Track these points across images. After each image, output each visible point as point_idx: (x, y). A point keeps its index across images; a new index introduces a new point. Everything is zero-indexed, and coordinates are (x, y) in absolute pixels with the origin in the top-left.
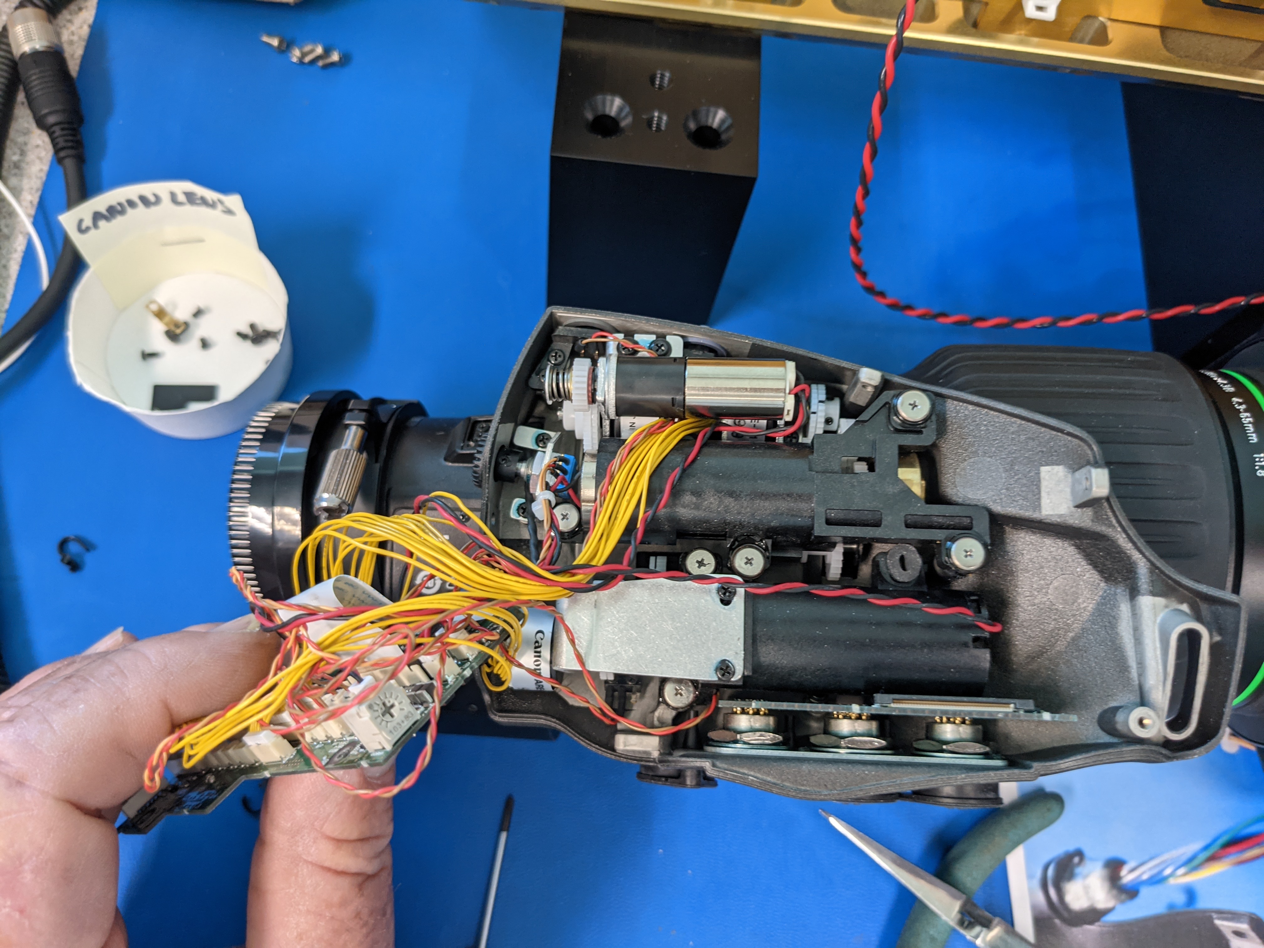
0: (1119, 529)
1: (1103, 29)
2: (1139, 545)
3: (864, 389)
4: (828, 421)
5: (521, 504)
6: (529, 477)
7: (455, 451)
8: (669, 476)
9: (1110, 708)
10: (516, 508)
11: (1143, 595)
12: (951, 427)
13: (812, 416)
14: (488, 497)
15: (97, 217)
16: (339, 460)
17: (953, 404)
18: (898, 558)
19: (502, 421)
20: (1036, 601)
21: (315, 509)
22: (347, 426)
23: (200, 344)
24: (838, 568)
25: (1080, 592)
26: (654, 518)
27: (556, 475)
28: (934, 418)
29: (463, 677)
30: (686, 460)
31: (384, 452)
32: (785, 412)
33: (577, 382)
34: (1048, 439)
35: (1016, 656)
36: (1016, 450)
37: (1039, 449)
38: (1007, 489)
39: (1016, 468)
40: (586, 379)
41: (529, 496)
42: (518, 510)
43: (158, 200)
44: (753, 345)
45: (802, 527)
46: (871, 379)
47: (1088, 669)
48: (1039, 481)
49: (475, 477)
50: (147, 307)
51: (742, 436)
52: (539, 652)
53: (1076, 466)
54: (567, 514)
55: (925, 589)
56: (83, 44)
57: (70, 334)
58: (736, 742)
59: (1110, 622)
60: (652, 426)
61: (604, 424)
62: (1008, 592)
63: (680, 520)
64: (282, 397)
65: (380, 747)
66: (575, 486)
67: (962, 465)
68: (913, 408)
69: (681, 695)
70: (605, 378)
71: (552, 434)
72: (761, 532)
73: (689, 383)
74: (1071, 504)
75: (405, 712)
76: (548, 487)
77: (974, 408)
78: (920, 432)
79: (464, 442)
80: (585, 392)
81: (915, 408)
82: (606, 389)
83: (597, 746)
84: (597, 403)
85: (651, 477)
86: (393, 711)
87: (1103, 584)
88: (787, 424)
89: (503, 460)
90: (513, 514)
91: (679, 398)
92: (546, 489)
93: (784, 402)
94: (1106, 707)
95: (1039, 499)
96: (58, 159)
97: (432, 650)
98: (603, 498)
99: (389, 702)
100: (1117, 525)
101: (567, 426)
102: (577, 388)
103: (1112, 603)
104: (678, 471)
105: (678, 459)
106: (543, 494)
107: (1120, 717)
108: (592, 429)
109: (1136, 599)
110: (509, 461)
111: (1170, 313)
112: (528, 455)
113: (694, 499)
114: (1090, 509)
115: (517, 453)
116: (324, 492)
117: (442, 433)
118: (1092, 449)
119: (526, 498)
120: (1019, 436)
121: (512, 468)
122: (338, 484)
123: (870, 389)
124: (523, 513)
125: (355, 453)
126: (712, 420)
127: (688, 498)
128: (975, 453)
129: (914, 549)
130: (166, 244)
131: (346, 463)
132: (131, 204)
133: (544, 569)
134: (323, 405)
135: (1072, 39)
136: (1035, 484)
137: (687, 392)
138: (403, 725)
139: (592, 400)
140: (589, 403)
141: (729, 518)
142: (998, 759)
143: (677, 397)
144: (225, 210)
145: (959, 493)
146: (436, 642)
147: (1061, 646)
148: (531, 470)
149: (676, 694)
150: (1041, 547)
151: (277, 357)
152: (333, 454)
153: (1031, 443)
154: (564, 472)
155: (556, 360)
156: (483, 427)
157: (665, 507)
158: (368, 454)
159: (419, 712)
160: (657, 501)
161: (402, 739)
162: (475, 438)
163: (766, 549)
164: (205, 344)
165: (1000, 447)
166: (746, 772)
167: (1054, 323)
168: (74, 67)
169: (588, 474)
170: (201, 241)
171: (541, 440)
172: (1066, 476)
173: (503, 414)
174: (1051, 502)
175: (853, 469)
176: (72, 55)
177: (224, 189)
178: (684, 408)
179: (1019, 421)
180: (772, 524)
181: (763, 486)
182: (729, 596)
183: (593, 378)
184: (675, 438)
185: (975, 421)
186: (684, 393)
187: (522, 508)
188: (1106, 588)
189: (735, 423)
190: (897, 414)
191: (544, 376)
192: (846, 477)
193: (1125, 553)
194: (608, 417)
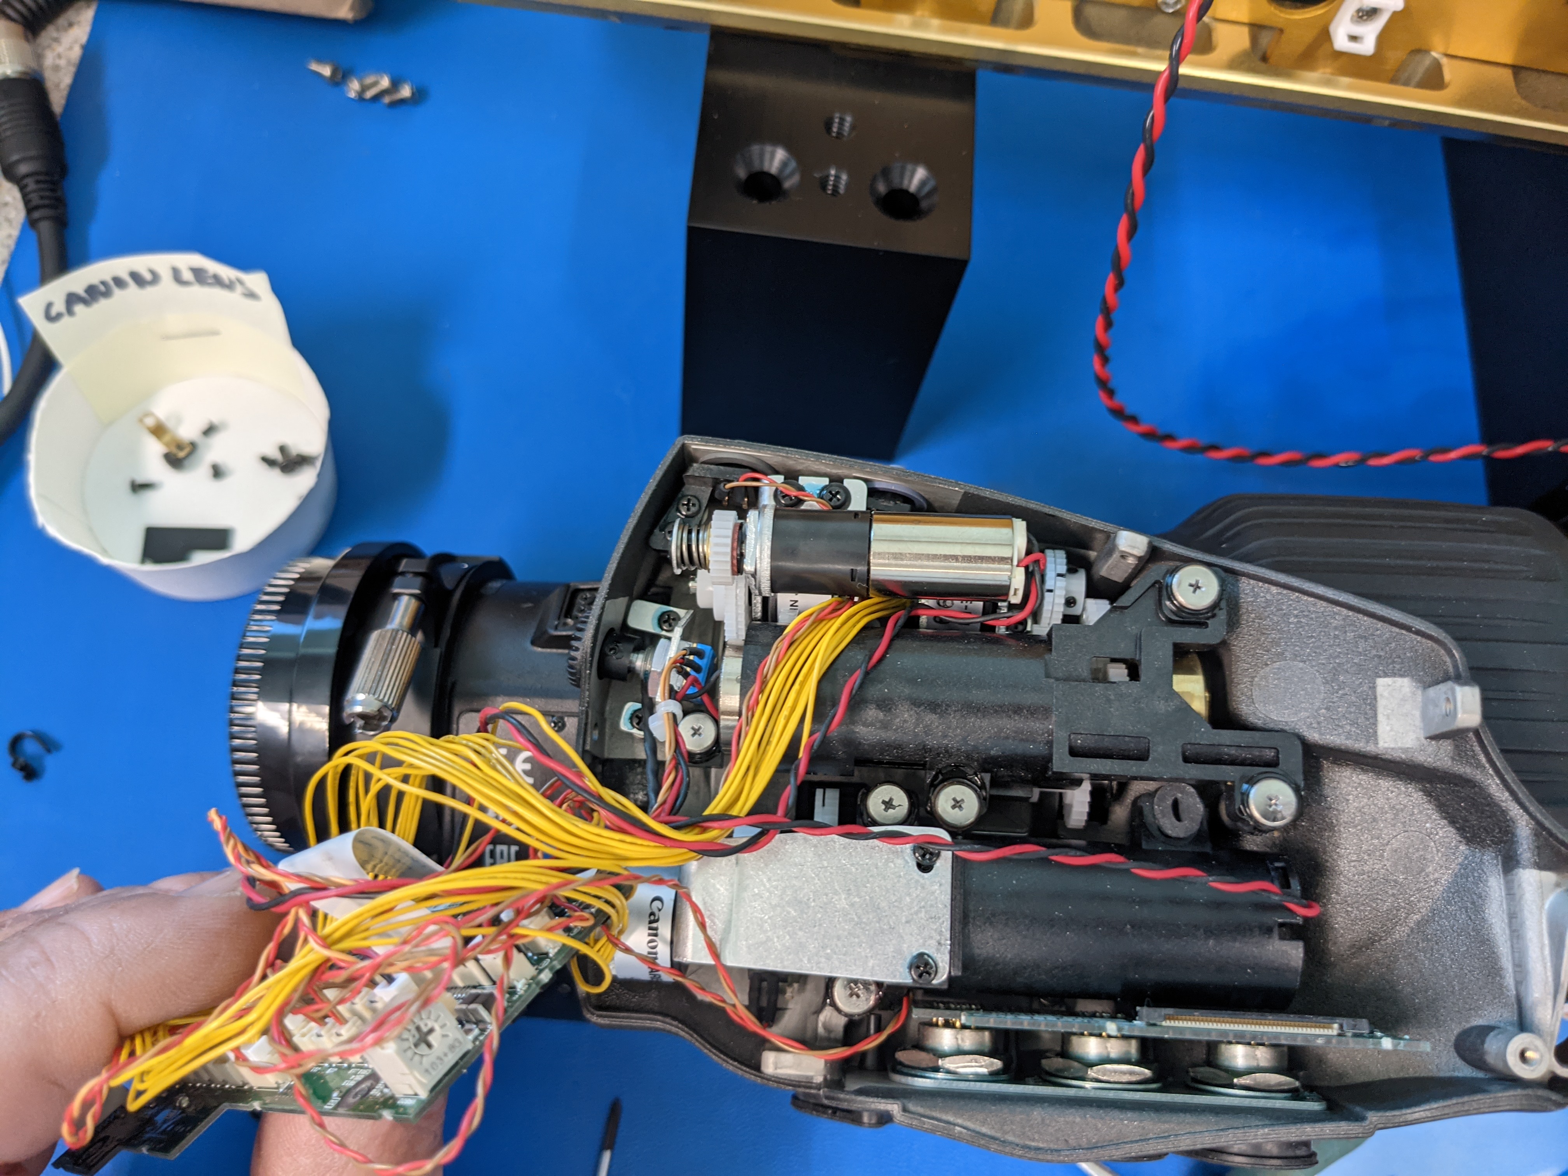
0: (1491, 771)
1: (1437, 68)
2: (1520, 795)
3: (1122, 560)
4: (1070, 602)
5: (635, 711)
6: (647, 674)
7: (546, 632)
8: (846, 681)
9: (1472, 1028)
10: (628, 716)
11: (1524, 867)
12: (1247, 617)
13: (1047, 594)
14: (588, 703)
15: (72, 299)
16: (381, 645)
17: (1249, 584)
18: (1169, 802)
19: (612, 594)
20: (1366, 868)
21: (345, 715)
22: (396, 596)
23: (210, 472)
24: (1082, 812)
25: (1429, 856)
26: (825, 741)
27: (686, 675)
28: (1223, 604)
29: (538, 983)
30: (870, 658)
31: (447, 633)
32: (1012, 592)
33: (717, 545)
34: (1388, 639)
35: (1335, 943)
36: (1340, 653)
37: (1374, 652)
38: (1328, 709)
39: (1341, 678)
40: (729, 541)
41: (646, 701)
42: (631, 719)
43: (156, 278)
44: (966, 494)
45: (1035, 757)
46: (1134, 547)
47: (1440, 968)
48: (1375, 698)
49: (571, 673)
50: (141, 421)
51: (948, 622)
52: (656, 929)
53: (1428, 679)
54: (700, 728)
55: (1208, 849)
56: (72, 70)
57: (32, 457)
58: (936, 1069)
59: (1473, 903)
60: (823, 609)
61: (754, 601)
62: (1325, 853)
63: (860, 743)
64: (316, 550)
65: (411, 1092)
66: (712, 690)
67: (1262, 672)
68: (1194, 591)
69: (858, 996)
70: (756, 540)
71: (681, 612)
72: (976, 764)
73: (875, 547)
74: (1422, 735)
75: (450, 1041)
76: (672, 694)
77: (1280, 590)
78: (1202, 625)
79: (559, 619)
80: (729, 559)
81: (1198, 591)
82: (758, 555)
83: (736, 1063)
84: (744, 574)
85: (820, 682)
86: (431, 1038)
87: (1462, 847)
88: (1011, 607)
89: (611, 650)
90: (624, 725)
91: (861, 568)
92: (670, 698)
93: (1010, 579)
94: (1468, 1026)
95: (1375, 724)
96: (31, 222)
97: (493, 947)
98: (750, 714)
99: (426, 1025)
100: (1487, 765)
101: (702, 602)
102: (717, 553)
103: (1476, 874)
104: (858, 675)
105: (859, 656)
106: (665, 706)
107: (1491, 1045)
108: (737, 609)
109: (1514, 872)
110: (620, 651)
111: (1520, 450)
112: (647, 641)
113: (881, 715)
114: (1449, 741)
115: (631, 640)
116: (358, 692)
117: (530, 605)
118: (1452, 656)
119: (642, 702)
120: (1345, 632)
121: (625, 661)
122: (379, 680)
123: (1131, 561)
124: (638, 724)
125: (405, 634)
126: (904, 600)
127: (872, 713)
128: (1281, 656)
129: (1192, 790)
130: (168, 337)
131: (391, 650)
132: (119, 282)
133: (661, 822)
134: (365, 563)
135: (1394, 80)
136: (1370, 702)
137: (872, 560)
138: (446, 1059)
139: (738, 568)
140: (733, 573)
141: (932, 742)
142: (1313, 1100)
143: (859, 568)
144: (246, 292)
145: (1257, 713)
146: (499, 934)
147: (1401, 932)
148: (651, 664)
149: (851, 995)
150: (1374, 791)
151: (312, 493)
152: (374, 636)
153: (1362, 645)
154: (697, 669)
155: (688, 510)
156: (586, 599)
157: (840, 724)
158: (425, 634)
159: (471, 1037)
160: (829, 719)
161: (444, 1081)
162: (575, 613)
163: (982, 787)
164: (217, 472)
165: (1318, 647)
166: (951, 1118)
167: (1362, 461)
168: (58, 100)
169: (730, 674)
170: (215, 333)
171: (666, 620)
172: (1414, 694)
173: (612, 586)
174: (1392, 730)
175: (1105, 674)
176: (57, 86)
177: (245, 265)
178: (868, 584)
179: (1345, 611)
180: (992, 753)
181: (978, 696)
182: (930, 859)
183: (740, 537)
184: (854, 626)
185: (1282, 610)
186: (869, 564)
187: (637, 717)
188: (1467, 852)
189: (938, 604)
190: (1171, 597)
191: (671, 532)
192: (1099, 687)
193: (1500, 807)
194: (760, 594)
